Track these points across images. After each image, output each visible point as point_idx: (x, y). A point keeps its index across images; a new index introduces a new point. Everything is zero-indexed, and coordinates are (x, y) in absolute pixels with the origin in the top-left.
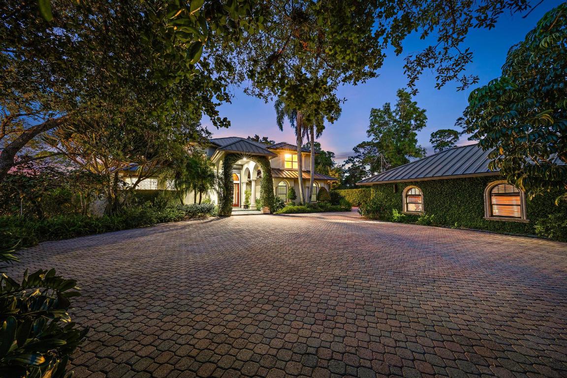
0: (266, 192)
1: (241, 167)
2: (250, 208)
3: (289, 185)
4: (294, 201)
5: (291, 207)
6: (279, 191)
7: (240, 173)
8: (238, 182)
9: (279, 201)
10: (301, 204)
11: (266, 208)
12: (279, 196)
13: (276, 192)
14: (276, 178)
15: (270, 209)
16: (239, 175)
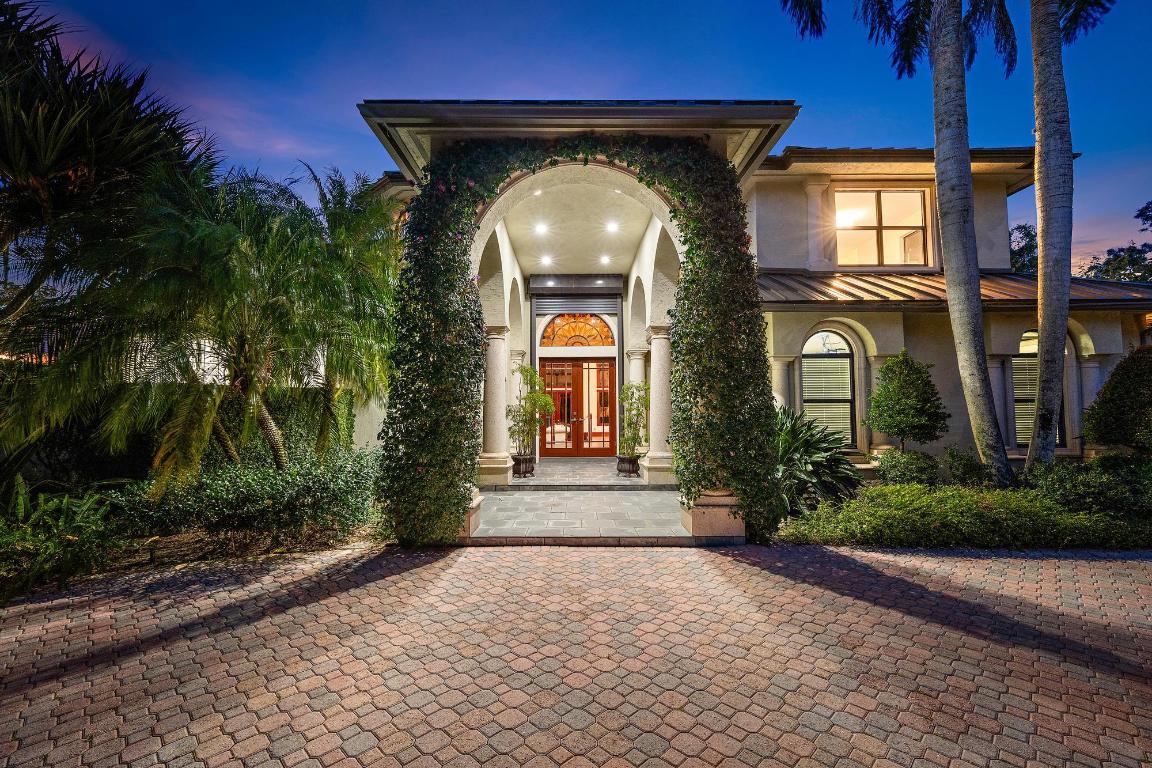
0: (704, 379)
1: (619, 284)
2: (645, 478)
3: (873, 351)
4: (929, 447)
5: (912, 494)
6: (811, 386)
7: (618, 314)
8: (612, 351)
9: (810, 446)
10: (971, 473)
11: (719, 496)
12: (811, 413)
13: (789, 391)
14: (780, 305)
15: (746, 510)
16: (612, 322)
